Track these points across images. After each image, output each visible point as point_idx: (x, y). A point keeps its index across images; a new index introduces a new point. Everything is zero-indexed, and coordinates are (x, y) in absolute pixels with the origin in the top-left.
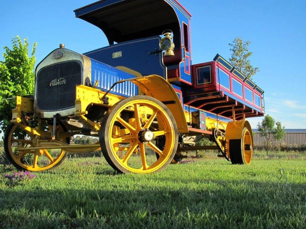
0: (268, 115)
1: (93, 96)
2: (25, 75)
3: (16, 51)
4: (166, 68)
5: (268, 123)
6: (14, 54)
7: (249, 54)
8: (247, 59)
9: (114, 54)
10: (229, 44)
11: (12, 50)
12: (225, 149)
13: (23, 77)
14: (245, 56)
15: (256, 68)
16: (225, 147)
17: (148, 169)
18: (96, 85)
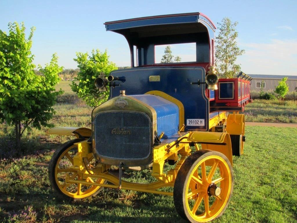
2: (22, 60)
3: (12, 36)
6: (11, 39)
8: (235, 40)
9: (151, 77)
10: (218, 23)
11: (8, 35)
14: (232, 37)
15: (242, 51)
17: (211, 216)
18: (161, 137)
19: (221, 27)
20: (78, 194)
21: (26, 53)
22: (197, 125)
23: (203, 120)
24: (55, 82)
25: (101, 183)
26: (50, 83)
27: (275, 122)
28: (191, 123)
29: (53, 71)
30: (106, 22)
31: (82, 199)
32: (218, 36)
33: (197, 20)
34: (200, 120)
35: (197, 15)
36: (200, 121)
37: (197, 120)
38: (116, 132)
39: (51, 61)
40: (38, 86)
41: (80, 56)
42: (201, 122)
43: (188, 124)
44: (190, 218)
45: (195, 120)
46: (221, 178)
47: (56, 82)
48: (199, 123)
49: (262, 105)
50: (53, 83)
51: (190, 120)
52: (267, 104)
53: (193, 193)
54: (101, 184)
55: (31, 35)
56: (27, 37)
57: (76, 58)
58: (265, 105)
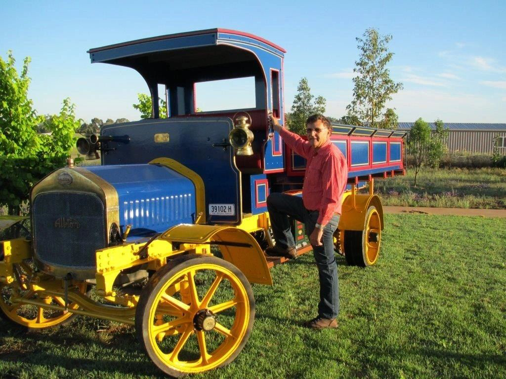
0: (420, 119)
1: (122, 254)
2: (13, 111)
4: (240, 173)
5: (419, 133)
7: (387, 59)
8: (385, 67)
9: (158, 137)
10: (357, 38)
12: (338, 241)
13: (10, 114)
14: (383, 62)
15: (398, 85)
16: (338, 238)
17: (209, 364)
18: (128, 232)
19: (363, 45)
20: (38, 322)
21: (18, 100)
22: (224, 214)
23: (232, 206)
24: (69, 144)
25: (74, 308)
26: (61, 146)
27: (494, 208)
28: (215, 210)
29: (65, 126)
30: (90, 50)
31: (42, 329)
32: (359, 61)
33: (215, 42)
34: (227, 206)
35: (215, 32)
36: (227, 208)
37: (223, 205)
38: (61, 224)
39: (61, 111)
40: (41, 151)
41: (143, 100)
42: (229, 209)
43: (211, 213)
44: (160, 364)
45: (220, 205)
46: (232, 302)
47: (71, 144)
48: (227, 210)
49: (493, 178)
50: (67, 146)
51: (214, 205)
52: (502, 175)
53: (170, 325)
54: (75, 310)
55: (25, 70)
56: (18, 74)
57: (138, 103)
58: (499, 179)
